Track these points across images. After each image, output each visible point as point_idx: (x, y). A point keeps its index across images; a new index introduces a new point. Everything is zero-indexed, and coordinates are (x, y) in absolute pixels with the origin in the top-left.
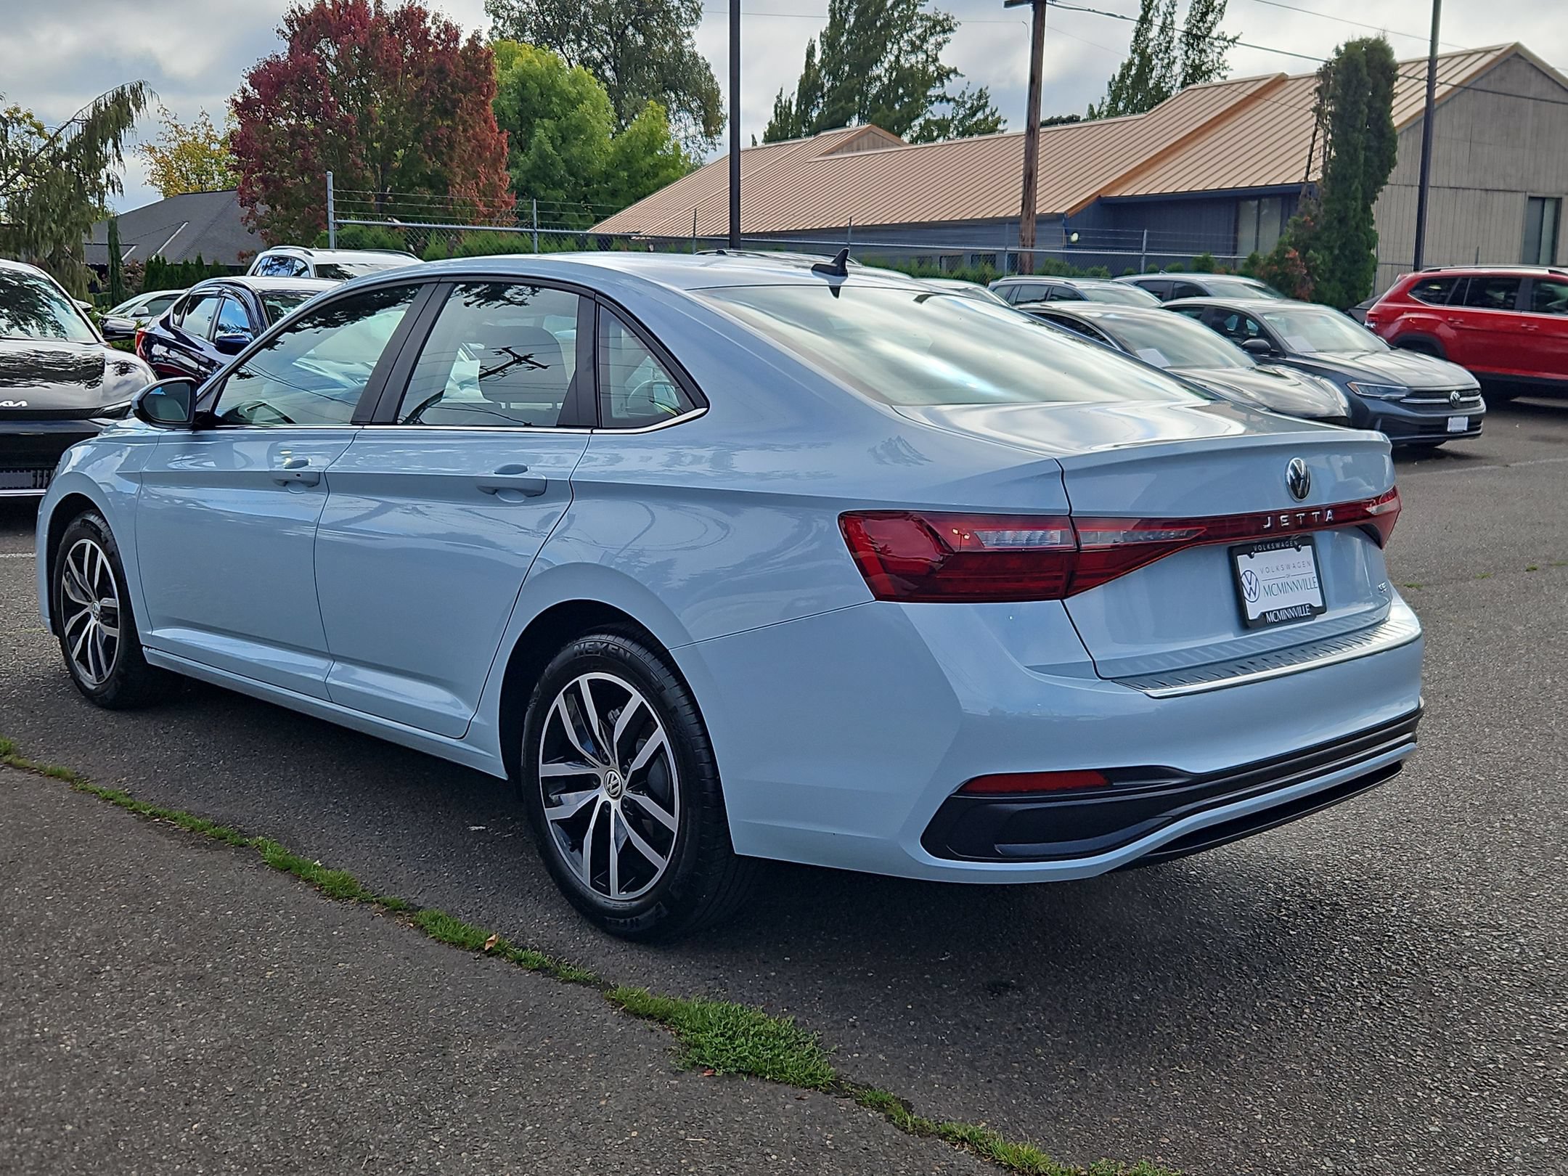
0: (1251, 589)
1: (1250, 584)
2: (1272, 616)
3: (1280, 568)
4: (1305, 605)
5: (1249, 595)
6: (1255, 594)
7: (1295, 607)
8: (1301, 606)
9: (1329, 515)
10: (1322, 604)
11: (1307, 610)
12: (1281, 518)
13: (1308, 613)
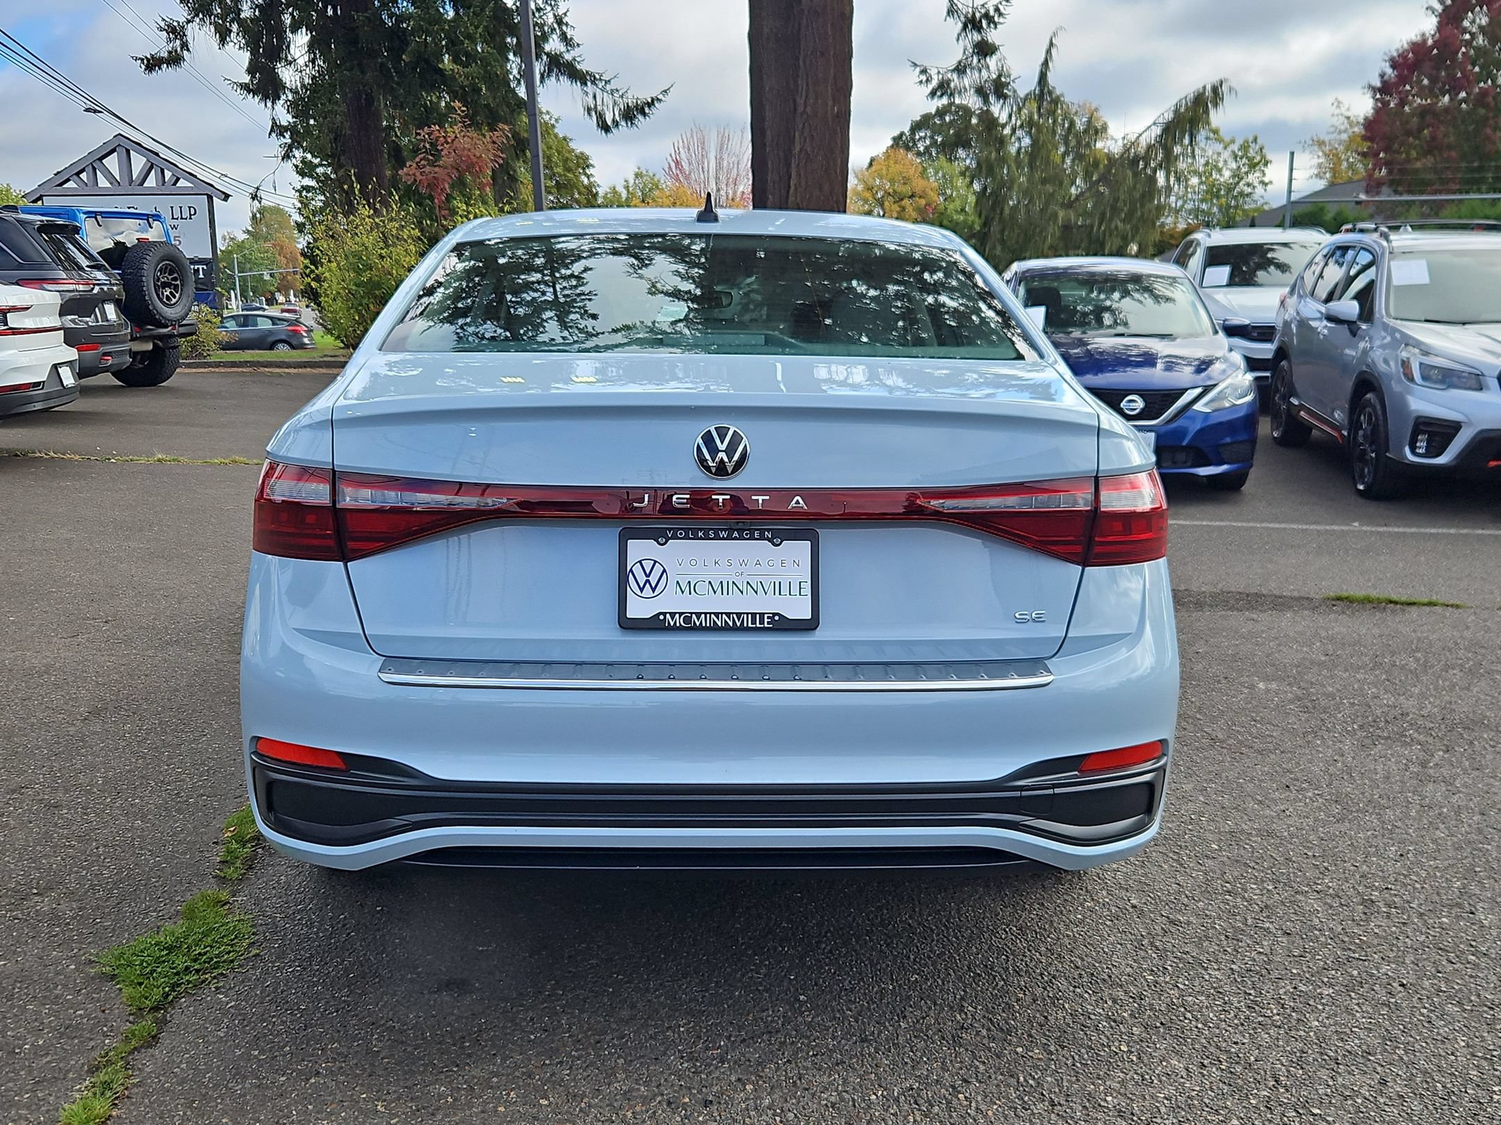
0: (648, 581)
1: (648, 576)
2: (679, 619)
3: (724, 564)
4: (764, 615)
5: (642, 589)
6: (654, 589)
7: (739, 614)
8: (756, 614)
9: (798, 502)
10: (810, 617)
11: (766, 620)
12: (674, 498)
13: (766, 625)
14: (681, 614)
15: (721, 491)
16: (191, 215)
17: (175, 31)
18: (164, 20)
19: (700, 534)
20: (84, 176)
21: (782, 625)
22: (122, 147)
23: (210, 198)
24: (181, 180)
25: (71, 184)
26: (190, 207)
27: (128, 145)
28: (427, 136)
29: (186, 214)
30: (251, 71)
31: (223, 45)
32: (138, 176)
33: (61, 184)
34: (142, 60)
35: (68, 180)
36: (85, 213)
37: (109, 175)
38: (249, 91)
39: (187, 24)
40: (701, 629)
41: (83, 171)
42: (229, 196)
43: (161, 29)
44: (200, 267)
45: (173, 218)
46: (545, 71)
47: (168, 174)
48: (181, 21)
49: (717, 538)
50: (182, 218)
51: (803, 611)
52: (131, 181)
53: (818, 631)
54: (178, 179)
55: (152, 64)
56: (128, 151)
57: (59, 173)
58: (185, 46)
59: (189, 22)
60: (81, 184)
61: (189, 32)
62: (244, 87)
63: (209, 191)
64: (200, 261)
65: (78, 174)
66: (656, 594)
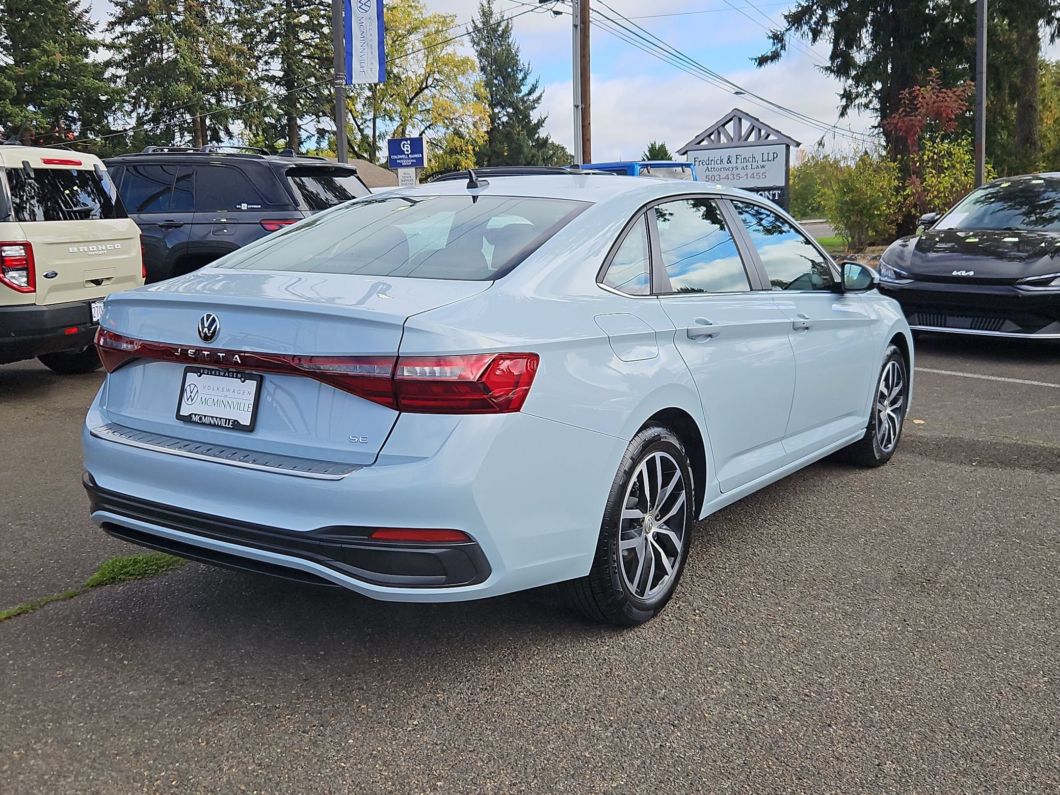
0: (191, 396)
1: (191, 393)
2: (197, 418)
3: (220, 389)
4: (229, 420)
5: (188, 400)
6: (192, 400)
7: (221, 419)
8: (226, 419)
9: (236, 358)
10: (249, 424)
11: (231, 423)
12: (189, 351)
13: (230, 426)
14: (199, 415)
15: (206, 349)
16: (774, 158)
17: (778, 38)
18: (771, 31)
19: (213, 372)
20: (712, 137)
21: (236, 426)
22: (737, 116)
23: (788, 147)
24: (771, 136)
25: (705, 143)
26: (774, 153)
27: (740, 115)
28: (907, 95)
29: (771, 158)
30: (833, 58)
31: (814, 42)
32: (745, 135)
33: (699, 143)
34: (756, 59)
35: (703, 140)
36: (640, 165)
37: (727, 135)
38: (832, 71)
39: (786, 31)
40: (204, 424)
41: (712, 134)
42: (800, 144)
43: (769, 37)
44: (777, 192)
45: (763, 161)
46: (1055, 32)
47: (763, 132)
48: (782, 31)
49: (219, 375)
50: (768, 160)
51: (246, 421)
52: (740, 137)
53: (254, 434)
54: (769, 135)
55: (762, 61)
56: (740, 120)
57: (698, 136)
58: (783, 47)
59: (787, 30)
60: (711, 142)
61: (786, 38)
62: (827, 69)
63: (787, 141)
64: (777, 188)
65: (709, 136)
66: (193, 402)
